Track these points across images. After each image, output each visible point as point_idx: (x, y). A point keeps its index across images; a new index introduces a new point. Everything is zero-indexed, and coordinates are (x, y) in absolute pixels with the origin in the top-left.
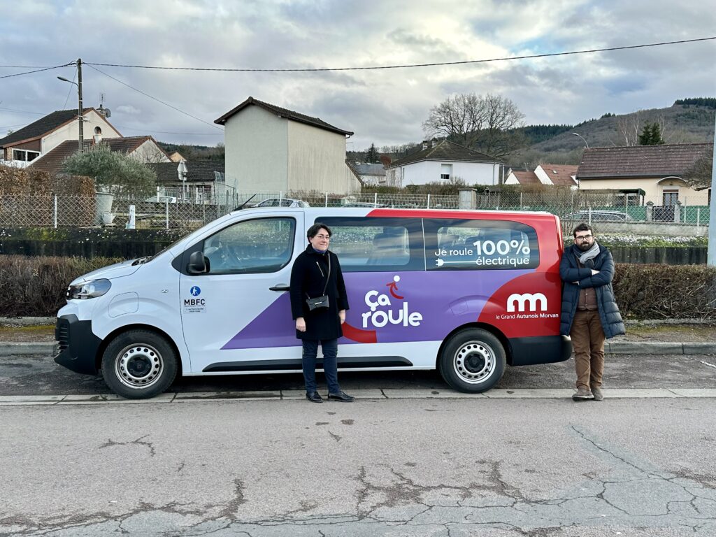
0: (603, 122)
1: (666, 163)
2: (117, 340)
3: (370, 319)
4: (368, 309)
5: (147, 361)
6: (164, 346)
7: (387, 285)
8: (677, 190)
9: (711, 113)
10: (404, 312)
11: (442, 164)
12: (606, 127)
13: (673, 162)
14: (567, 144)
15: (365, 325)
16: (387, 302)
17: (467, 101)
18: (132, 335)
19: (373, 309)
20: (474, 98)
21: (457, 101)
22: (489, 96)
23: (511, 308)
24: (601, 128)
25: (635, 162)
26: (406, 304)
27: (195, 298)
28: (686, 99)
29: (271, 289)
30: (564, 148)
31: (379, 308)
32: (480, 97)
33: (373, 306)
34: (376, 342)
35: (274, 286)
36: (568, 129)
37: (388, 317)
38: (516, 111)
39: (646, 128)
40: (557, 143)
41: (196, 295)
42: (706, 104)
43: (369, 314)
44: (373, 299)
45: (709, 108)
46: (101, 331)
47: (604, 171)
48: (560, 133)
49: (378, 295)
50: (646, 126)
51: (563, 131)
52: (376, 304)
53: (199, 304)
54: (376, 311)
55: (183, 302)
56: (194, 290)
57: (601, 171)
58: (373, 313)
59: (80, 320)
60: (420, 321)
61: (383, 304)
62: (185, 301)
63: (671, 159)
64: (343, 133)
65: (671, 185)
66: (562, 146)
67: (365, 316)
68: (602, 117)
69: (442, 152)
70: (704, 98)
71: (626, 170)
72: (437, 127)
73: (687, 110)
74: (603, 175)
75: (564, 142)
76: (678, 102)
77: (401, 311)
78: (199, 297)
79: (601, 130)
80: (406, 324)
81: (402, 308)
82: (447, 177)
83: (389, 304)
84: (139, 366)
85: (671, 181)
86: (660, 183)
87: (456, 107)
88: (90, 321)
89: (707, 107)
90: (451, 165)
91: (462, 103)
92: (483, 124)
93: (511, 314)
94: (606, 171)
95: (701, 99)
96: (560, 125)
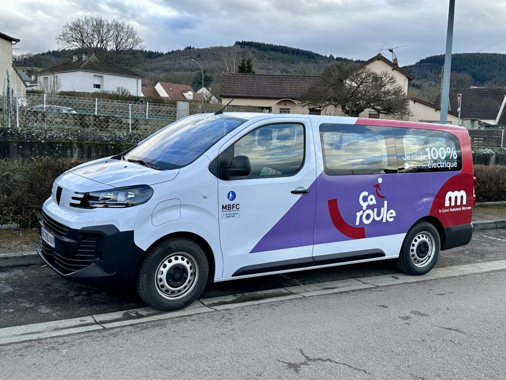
0: (186, 52)
1: (282, 88)
2: (158, 251)
3: (361, 216)
4: (360, 208)
5: (184, 270)
6: (200, 253)
7: (374, 186)
8: (289, 109)
9: (258, 53)
10: (384, 210)
11: (94, 75)
12: (188, 57)
13: (285, 88)
14: (161, 67)
15: (357, 223)
16: (374, 202)
17: (95, 23)
18: (172, 244)
19: (364, 208)
20: (101, 21)
21: (87, 22)
22: (114, 21)
23: (447, 204)
24: (185, 57)
25: (260, 87)
26: (386, 202)
27: (231, 203)
28: (242, 41)
29: (293, 192)
30: (158, 70)
31: (369, 207)
32: (107, 21)
33: (364, 205)
34: (364, 237)
35: (294, 189)
36: (161, 55)
37: (373, 215)
38: (136, 36)
39: (243, 61)
40: (153, 66)
41: (232, 200)
42: (256, 47)
43: (361, 212)
44: (365, 199)
45: (258, 50)
46: (143, 242)
47: (240, 91)
48: (154, 58)
49: (369, 195)
50: (242, 59)
51: (157, 57)
52: (366, 204)
53: (235, 209)
54: (366, 210)
55: (221, 208)
56: (231, 195)
57: (237, 91)
58: (364, 211)
59: (120, 231)
60: (394, 217)
61: (371, 203)
62: (223, 206)
63: (284, 86)
64: (10, 39)
65: (285, 105)
66: (156, 68)
67: (359, 214)
68: (185, 49)
69: (93, 64)
70: (254, 41)
71: (255, 92)
72: (68, 42)
73: (244, 50)
74: (239, 95)
75: (158, 65)
76: (237, 43)
77: (382, 209)
78: (235, 202)
79: (185, 59)
80: (384, 221)
81: (383, 207)
82: (98, 86)
83: (375, 203)
84: (177, 276)
85: (286, 102)
86: (278, 103)
87: (85, 27)
88: (133, 231)
89: (256, 49)
90: (101, 76)
91: (91, 24)
92: (109, 43)
93: (447, 208)
94: (241, 91)
95: (252, 42)
96: (154, 51)
